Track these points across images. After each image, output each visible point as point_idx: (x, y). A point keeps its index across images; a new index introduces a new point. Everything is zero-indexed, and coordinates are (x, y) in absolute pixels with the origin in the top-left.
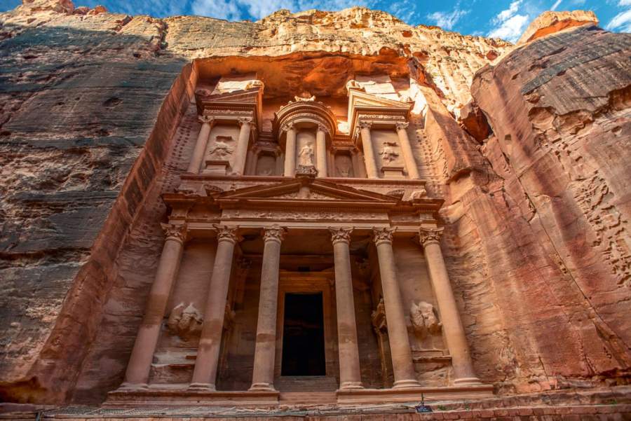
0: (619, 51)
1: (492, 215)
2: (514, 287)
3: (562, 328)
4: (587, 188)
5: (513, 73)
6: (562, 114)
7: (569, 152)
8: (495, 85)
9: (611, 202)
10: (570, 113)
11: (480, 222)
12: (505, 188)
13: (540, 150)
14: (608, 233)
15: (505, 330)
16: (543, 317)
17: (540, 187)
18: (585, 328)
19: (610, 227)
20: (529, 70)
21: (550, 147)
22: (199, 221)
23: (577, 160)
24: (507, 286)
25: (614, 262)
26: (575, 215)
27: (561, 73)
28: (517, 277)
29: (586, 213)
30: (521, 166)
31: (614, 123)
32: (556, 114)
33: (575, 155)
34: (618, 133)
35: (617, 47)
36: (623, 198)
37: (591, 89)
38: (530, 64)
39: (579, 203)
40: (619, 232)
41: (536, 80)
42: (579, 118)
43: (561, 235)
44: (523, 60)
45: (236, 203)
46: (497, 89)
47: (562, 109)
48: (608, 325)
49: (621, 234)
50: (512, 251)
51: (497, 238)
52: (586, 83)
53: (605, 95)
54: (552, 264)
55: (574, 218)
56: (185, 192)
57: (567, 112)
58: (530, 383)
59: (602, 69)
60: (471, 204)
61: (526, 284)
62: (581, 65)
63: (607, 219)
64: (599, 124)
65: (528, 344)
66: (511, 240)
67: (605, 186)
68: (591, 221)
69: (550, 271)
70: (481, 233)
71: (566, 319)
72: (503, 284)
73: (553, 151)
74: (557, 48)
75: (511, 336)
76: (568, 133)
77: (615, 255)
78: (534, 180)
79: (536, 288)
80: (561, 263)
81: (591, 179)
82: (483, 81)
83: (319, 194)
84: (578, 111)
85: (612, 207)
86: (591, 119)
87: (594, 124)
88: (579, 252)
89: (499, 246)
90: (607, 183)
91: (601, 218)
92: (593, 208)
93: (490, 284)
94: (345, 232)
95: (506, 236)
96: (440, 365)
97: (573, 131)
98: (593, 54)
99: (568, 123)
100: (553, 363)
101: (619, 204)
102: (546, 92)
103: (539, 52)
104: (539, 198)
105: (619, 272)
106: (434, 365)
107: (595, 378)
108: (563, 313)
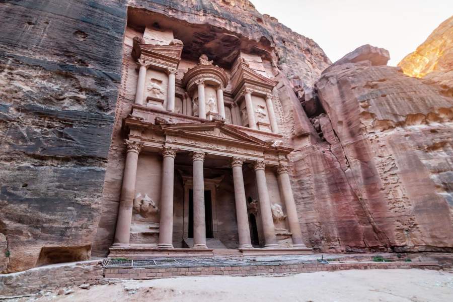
0: (415, 91)
1: (322, 163)
2: (329, 202)
3: (354, 225)
4: (383, 161)
5: (353, 86)
6: (380, 119)
7: (378, 141)
8: (337, 88)
9: (395, 171)
10: (384, 120)
11: (313, 165)
12: (331, 149)
13: (361, 136)
14: (390, 186)
15: (319, 223)
16: (344, 219)
17: (355, 155)
18: (366, 227)
19: (392, 184)
20: (364, 87)
21: (368, 136)
22: (149, 141)
23: (382, 146)
24: (324, 201)
25: (389, 199)
26: (373, 173)
27: (384, 96)
28: (332, 198)
29: (380, 174)
30: (346, 141)
31: (406, 132)
32: (376, 119)
33: (382, 143)
34: (407, 138)
35: (414, 89)
36: (402, 171)
37: (399, 110)
38: (365, 83)
39: (377, 168)
40: (396, 187)
41: (368, 95)
42: (387, 124)
43: (363, 182)
44: (360, 79)
45: (176, 133)
46: (338, 91)
47: (380, 117)
48: (379, 227)
49: (397, 187)
50: (331, 185)
51: (323, 176)
52: (396, 106)
53: (404, 115)
54: (355, 195)
55: (373, 175)
56: (137, 118)
57: (383, 119)
58: (330, 248)
59: (406, 100)
60: (309, 154)
61: (336, 202)
62: (395, 94)
63: (391, 179)
64: (398, 130)
65: (333, 231)
66: (332, 179)
67: (394, 163)
68: (382, 178)
69: (352, 198)
70: (312, 172)
71: (357, 222)
72: (323, 200)
73: (370, 138)
74: (382, 78)
75: (322, 226)
76: (380, 130)
77: (390, 196)
78: (353, 150)
79: (343, 205)
80: (359, 195)
81: (387, 158)
82: (329, 82)
83: (225, 134)
84: (388, 120)
85: (395, 174)
86: (394, 126)
87: (395, 130)
88: (371, 191)
89: (324, 180)
90: (396, 162)
91: (388, 178)
92: (385, 172)
93: (313, 199)
94: (241, 160)
95: (329, 176)
96: (286, 237)
97: (382, 130)
98: (402, 89)
99: (381, 125)
100: (346, 240)
101: (399, 173)
102: (373, 104)
103: (371, 77)
104: (353, 160)
105: (390, 204)
106: (284, 237)
107: (367, 249)
108: (356, 219)
